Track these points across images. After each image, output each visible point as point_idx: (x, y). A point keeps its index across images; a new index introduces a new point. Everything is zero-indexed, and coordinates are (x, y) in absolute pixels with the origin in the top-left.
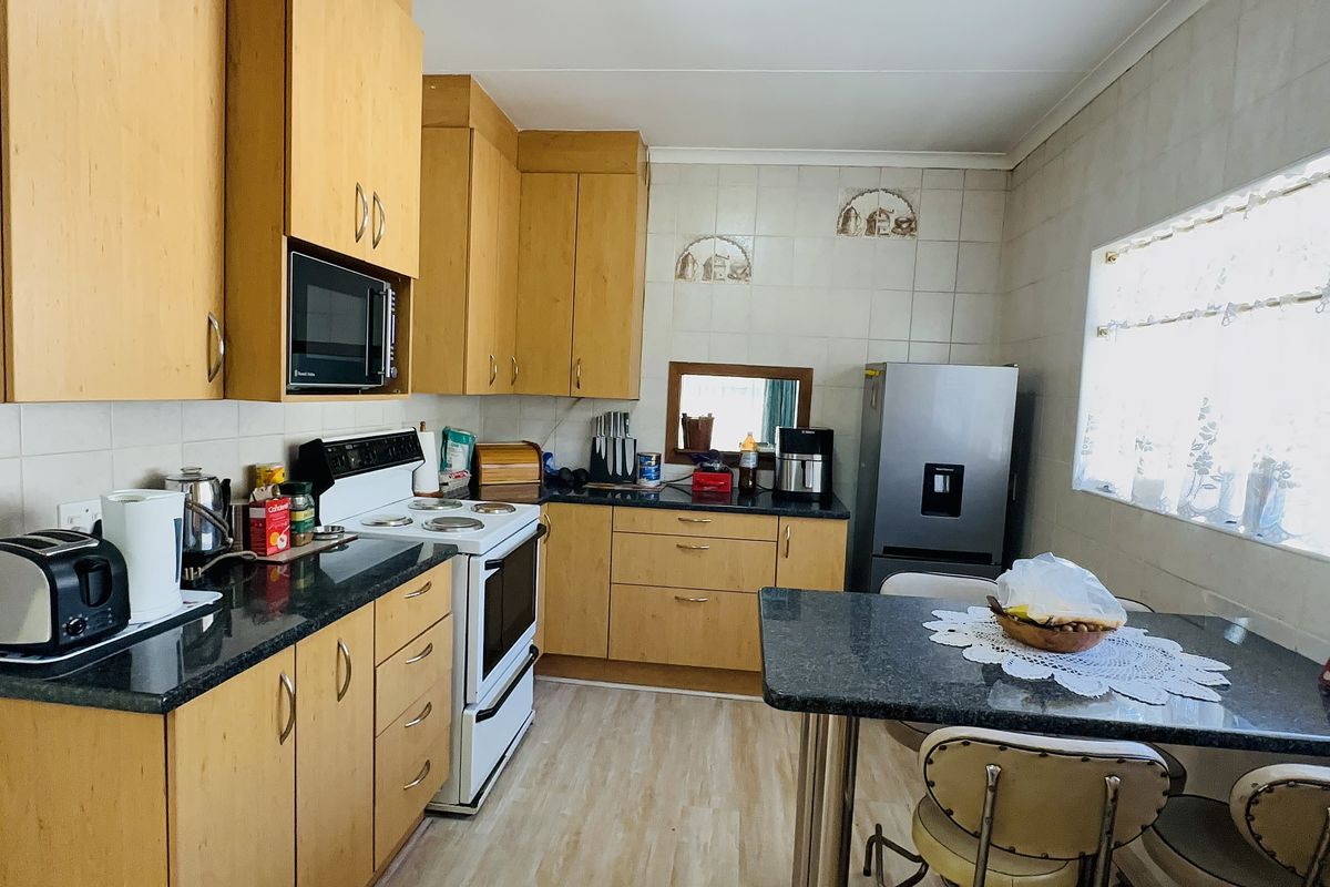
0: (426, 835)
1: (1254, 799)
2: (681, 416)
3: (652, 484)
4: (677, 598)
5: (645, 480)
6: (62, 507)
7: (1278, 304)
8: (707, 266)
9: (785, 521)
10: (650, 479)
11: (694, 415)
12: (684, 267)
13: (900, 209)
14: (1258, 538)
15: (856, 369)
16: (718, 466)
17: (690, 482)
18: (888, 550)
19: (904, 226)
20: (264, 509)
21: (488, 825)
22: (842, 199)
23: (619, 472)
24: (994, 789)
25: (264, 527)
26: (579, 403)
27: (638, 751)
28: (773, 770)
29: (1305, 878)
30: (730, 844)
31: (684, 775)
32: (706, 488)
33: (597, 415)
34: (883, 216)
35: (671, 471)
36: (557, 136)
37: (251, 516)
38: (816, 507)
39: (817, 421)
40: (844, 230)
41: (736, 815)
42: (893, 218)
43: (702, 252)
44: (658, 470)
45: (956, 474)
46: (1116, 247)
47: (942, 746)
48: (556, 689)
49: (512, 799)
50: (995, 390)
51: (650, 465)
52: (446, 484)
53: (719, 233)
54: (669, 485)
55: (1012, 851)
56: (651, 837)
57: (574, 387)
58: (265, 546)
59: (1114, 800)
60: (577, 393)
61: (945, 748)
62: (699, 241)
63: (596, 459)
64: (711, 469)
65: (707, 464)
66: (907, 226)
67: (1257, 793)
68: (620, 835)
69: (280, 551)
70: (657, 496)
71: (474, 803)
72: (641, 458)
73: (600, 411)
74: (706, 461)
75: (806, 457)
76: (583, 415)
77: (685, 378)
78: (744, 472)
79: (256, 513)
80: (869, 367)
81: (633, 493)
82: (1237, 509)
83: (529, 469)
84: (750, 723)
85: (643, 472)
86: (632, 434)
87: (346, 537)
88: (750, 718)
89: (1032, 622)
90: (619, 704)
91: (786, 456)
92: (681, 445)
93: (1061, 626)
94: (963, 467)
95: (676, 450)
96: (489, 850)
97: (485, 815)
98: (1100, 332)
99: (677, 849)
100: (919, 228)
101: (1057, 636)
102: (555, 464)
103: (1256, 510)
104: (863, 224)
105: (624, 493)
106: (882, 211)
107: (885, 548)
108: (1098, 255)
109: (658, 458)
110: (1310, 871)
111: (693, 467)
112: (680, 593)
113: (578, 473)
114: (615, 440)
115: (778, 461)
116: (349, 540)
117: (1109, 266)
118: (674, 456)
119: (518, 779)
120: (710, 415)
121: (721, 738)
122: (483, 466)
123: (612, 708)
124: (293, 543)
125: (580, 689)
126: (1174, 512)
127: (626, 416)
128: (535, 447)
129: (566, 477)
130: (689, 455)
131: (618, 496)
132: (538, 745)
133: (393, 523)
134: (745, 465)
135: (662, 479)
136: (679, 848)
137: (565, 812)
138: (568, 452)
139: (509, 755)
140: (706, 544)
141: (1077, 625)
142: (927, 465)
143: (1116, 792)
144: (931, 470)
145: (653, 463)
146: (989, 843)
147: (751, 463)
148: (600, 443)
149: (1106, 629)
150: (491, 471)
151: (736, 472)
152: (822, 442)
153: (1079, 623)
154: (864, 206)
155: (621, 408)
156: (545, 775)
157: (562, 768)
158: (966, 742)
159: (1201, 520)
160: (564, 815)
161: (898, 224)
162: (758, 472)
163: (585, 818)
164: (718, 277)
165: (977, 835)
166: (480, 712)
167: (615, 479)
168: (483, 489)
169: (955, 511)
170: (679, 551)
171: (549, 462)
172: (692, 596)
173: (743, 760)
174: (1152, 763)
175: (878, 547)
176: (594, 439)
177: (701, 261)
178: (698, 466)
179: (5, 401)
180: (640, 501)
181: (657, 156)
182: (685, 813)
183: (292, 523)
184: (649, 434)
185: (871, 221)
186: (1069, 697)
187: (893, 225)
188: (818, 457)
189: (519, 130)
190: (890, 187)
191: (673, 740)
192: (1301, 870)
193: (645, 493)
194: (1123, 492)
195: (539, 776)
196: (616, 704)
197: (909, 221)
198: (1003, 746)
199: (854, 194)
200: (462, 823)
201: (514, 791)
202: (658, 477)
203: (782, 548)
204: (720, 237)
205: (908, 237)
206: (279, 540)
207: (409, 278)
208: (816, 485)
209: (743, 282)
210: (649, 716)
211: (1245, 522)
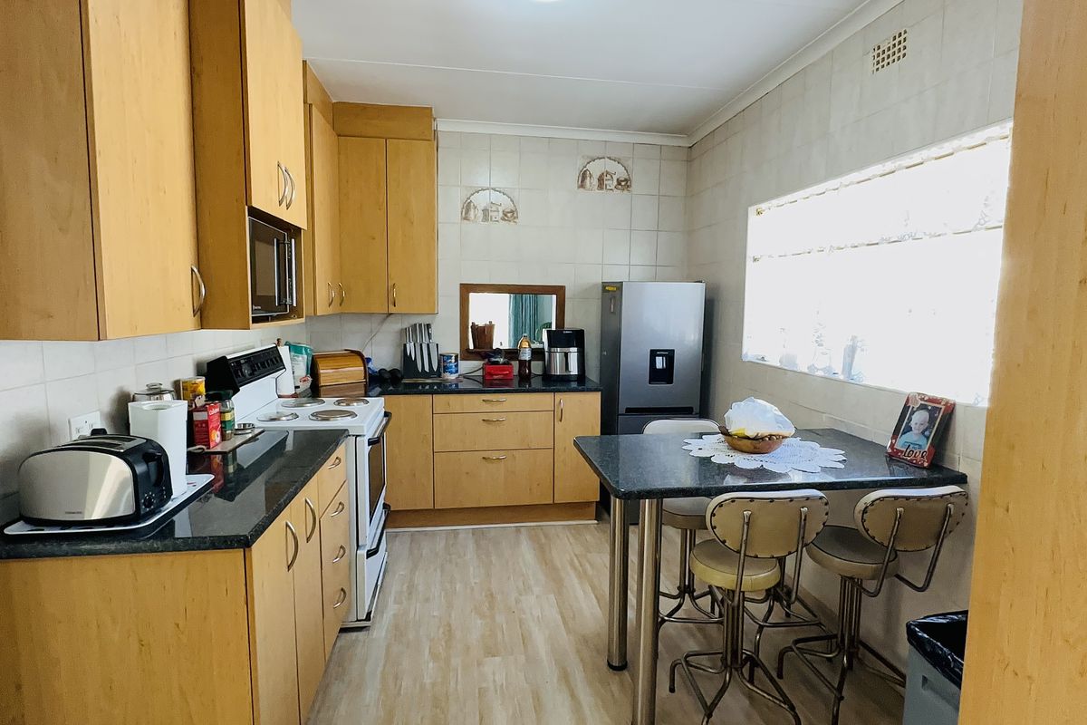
0: (338, 645)
1: (865, 511)
2: (470, 324)
3: (453, 377)
4: (484, 458)
5: (448, 374)
6: (72, 420)
7: (856, 247)
8: (485, 211)
9: (559, 396)
10: (451, 373)
11: (480, 323)
12: (467, 212)
13: (620, 172)
14: (853, 381)
15: (596, 285)
16: (502, 360)
17: (480, 373)
18: (629, 410)
19: (623, 184)
20: (206, 413)
21: (380, 631)
22: (580, 163)
23: (427, 369)
24: (748, 524)
25: (207, 426)
26: (390, 318)
27: (472, 569)
28: (569, 568)
29: (887, 547)
30: (553, 614)
31: (509, 578)
32: (495, 377)
33: (404, 327)
34: (609, 177)
35: (467, 366)
36: (364, 108)
37: (195, 419)
38: (574, 385)
39: (571, 323)
40: (582, 186)
41: (552, 596)
42: (615, 178)
43: (481, 200)
44: (457, 366)
45: (669, 356)
46: (763, 206)
47: (720, 505)
48: (396, 536)
49: (392, 613)
50: (690, 298)
51: (450, 362)
52: (298, 387)
53: (492, 186)
54: (465, 377)
55: (756, 557)
56: (500, 619)
57: (391, 306)
58: (209, 441)
59: (805, 520)
60: (392, 310)
61: (722, 506)
62: (478, 192)
63: (408, 361)
64: (497, 363)
65: (493, 359)
66: (624, 184)
67: (867, 507)
68: (479, 622)
69: (217, 445)
70: (457, 385)
71: (368, 618)
72: (443, 358)
73: (407, 324)
74: (493, 357)
75: (566, 350)
76: (394, 326)
77: (472, 295)
78: (522, 363)
79: (198, 416)
80: (604, 285)
81: (439, 385)
82: (838, 367)
83: (355, 372)
84: (543, 540)
85: (446, 369)
86: (435, 339)
87: (257, 431)
88: (542, 537)
89: (748, 438)
90: (447, 540)
91: (553, 350)
92: (471, 347)
93: (762, 439)
94: (673, 351)
95: (468, 350)
96: (388, 647)
97: (377, 625)
98: (755, 260)
99: (520, 622)
100: (633, 185)
101: (760, 445)
102: (375, 366)
103: (848, 366)
104: (595, 182)
105: (431, 385)
106: (607, 173)
107: (627, 409)
108: (752, 210)
109: (456, 357)
110: (889, 543)
111: (483, 362)
112: (486, 454)
113: (393, 372)
114: (421, 345)
115: (547, 354)
116: (260, 433)
117: (758, 217)
118: (467, 354)
119: (391, 600)
120: (490, 322)
121: (527, 552)
122: (321, 371)
123: (443, 544)
124: (224, 438)
125: (413, 534)
126: (806, 371)
127: (428, 326)
128: (359, 354)
129: (387, 376)
130: (479, 353)
131: (427, 387)
132: (397, 576)
133: (284, 418)
134: (523, 358)
135: (459, 373)
136: (521, 622)
137: (435, 614)
138: (383, 356)
139: (379, 583)
140: (503, 417)
141: (770, 436)
142: (651, 351)
143: (806, 516)
144: (654, 354)
145: (453, 361)
146: (745, 555)
147: (526, 356)
148: (410, 347)
149: (784, 437)
150: (327, 374)
151: (515, 364)
152: (577, 338)
153: (771, 435)
154: (596, 169)
155: (424, 320)
156: (410, 594)
157: (421, 588)
158: (733, 500)
159: (820, 373)
160: (434, 616)
161: (619, 182)
162: (532, 362)
163: (450, 616)
164: (494, 219)
165: (739, 552)
166: (368, 551)
167: (424, 375)
168: (322, 389)
169: (670, 381)
170: (485, 424)
171: (370, 365)
172: (494, 455)
173: (546, 563)
174: (821, 498)
175: (622, 408)
176: (405, 345)
177: (480, 208)
178: (487, 360)
179: (99, 339)
180: (444, 389)
181: (443, 126)
182: (517, 602)
183: (222, 422)
184: (447, 340)
185: (601, 180)
186: (774, 475)
187: (615, 183)
188: (575, 349)
189: (334, 101)
190: (613, 156)
191: (493, 558)
192: (886, 544)
193: (448, 384)
194: (773, 361)
195: (406, 594)
196: (444, 541)
197: (626, 180)
198: (752, 499)
199: (588, 160)
200: (361, 635)
201: (392, 609)
202: (457, 372)
203: (557, 415)
204: (494, 189)
205: (625, 192)
206: (216, 436)
207: (300, 229)
208: (574, 370)
209: (512, 223)
210: (471, 546)
211: (843, 373)
